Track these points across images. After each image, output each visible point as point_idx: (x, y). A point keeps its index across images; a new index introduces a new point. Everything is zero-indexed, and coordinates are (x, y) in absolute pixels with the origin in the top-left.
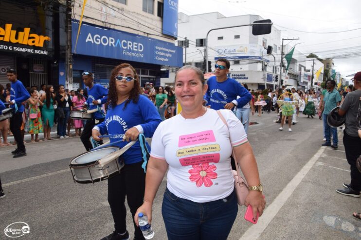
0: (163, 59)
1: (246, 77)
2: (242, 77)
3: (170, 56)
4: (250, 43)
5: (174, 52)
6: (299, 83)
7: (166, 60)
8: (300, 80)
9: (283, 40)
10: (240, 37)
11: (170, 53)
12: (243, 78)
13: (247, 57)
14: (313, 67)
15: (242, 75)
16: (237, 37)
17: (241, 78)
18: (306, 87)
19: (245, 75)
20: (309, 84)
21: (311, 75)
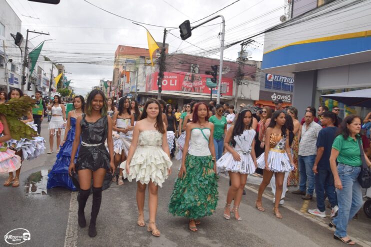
6: (38, 88)
8: (40, 85)
9: (28, 31)
14: (52, 71)
18: (43, 93)
20: (47, 90)
21: (49, 80)
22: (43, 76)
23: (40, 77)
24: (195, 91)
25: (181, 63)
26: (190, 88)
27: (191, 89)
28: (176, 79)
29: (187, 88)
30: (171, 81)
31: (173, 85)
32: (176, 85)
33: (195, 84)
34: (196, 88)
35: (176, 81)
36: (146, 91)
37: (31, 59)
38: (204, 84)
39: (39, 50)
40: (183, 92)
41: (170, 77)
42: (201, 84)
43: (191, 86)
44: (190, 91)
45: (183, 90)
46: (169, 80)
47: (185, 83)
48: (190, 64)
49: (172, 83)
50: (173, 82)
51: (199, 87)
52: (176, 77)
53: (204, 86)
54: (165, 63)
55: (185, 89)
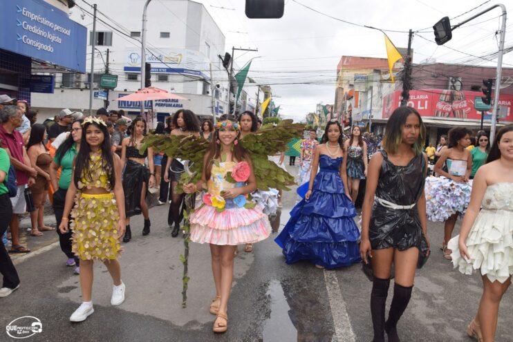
0: (40, 45)
1: (179, 103)
2: (173, 103)
3: (59, 40)
4: (187, 47)
5: (68, 32)
7: (49, 48)
9: (233, 49)
10: (171, 35)
11: (58, 33)
12: (174, 106)
13: (180, 71)
14: (258, 95)
15: (173, 100)
16: (165, 35)
17: (170, 105)
19: (177, 101)
21: (255, 107)
22: (247, 101)
23: (245, 103)
24: (455, 116)
25: (434, 76)
26: (447, 111)
27: (450, 113)
28: (426, 99)
29: (444, 113)
30: (419, 102)
31: (422, 108)
32: (426, 107)
33: (456, 105)
34: (457, 112)
35: (426, 102)
36: (383, 117)
37: (237, 83)
38: (469, 105)
39: (246, 70)
40: (437, 118)
41: (418, 97)
42: (465, 105)
43: (449, 109)
44: (448, 116)
45: (437, 115)
46: (416, 102)
47: (440, 106)
48: (448, 77)
49: (421, 106)
50: (423, 105)
51: (461, 110)
52: (427, 97)
53: (469, 109)
54: (411, 78)
55: (440, 113)
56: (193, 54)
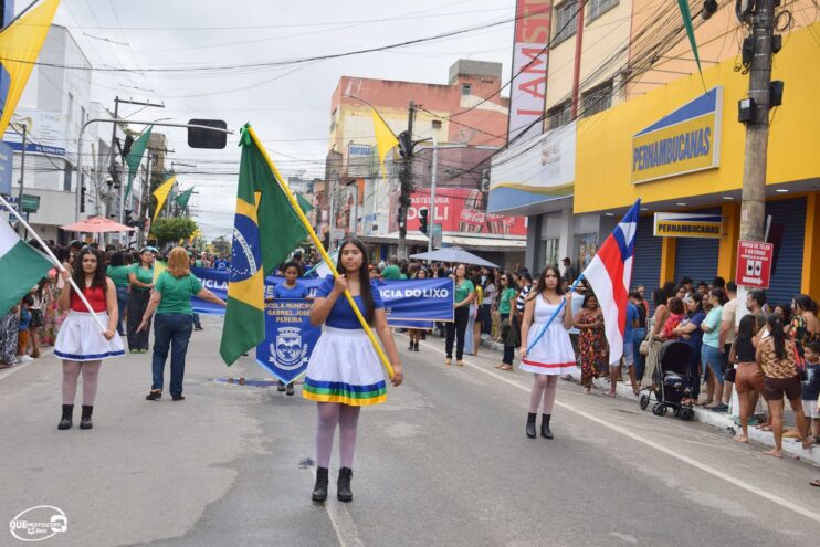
24: (490, 231)
26: (478, 223)
27: (482, 227)
28: (446, 204)
29: (473, 225)
30: (437, 209)
31: (441, 218)
32: (446, 218)
33: (491, 214)
34: (494, 225)
35: (446, 209)
40: (462, 234)
43: (482, 220)
44: (480, 231)
45: (462, 230)
47: (466, 215)
49: (439, 215)
50: (441, 213)
52: (447, 201)
54: (412, 175)
55: (467, 226)
56: (52, 118)
